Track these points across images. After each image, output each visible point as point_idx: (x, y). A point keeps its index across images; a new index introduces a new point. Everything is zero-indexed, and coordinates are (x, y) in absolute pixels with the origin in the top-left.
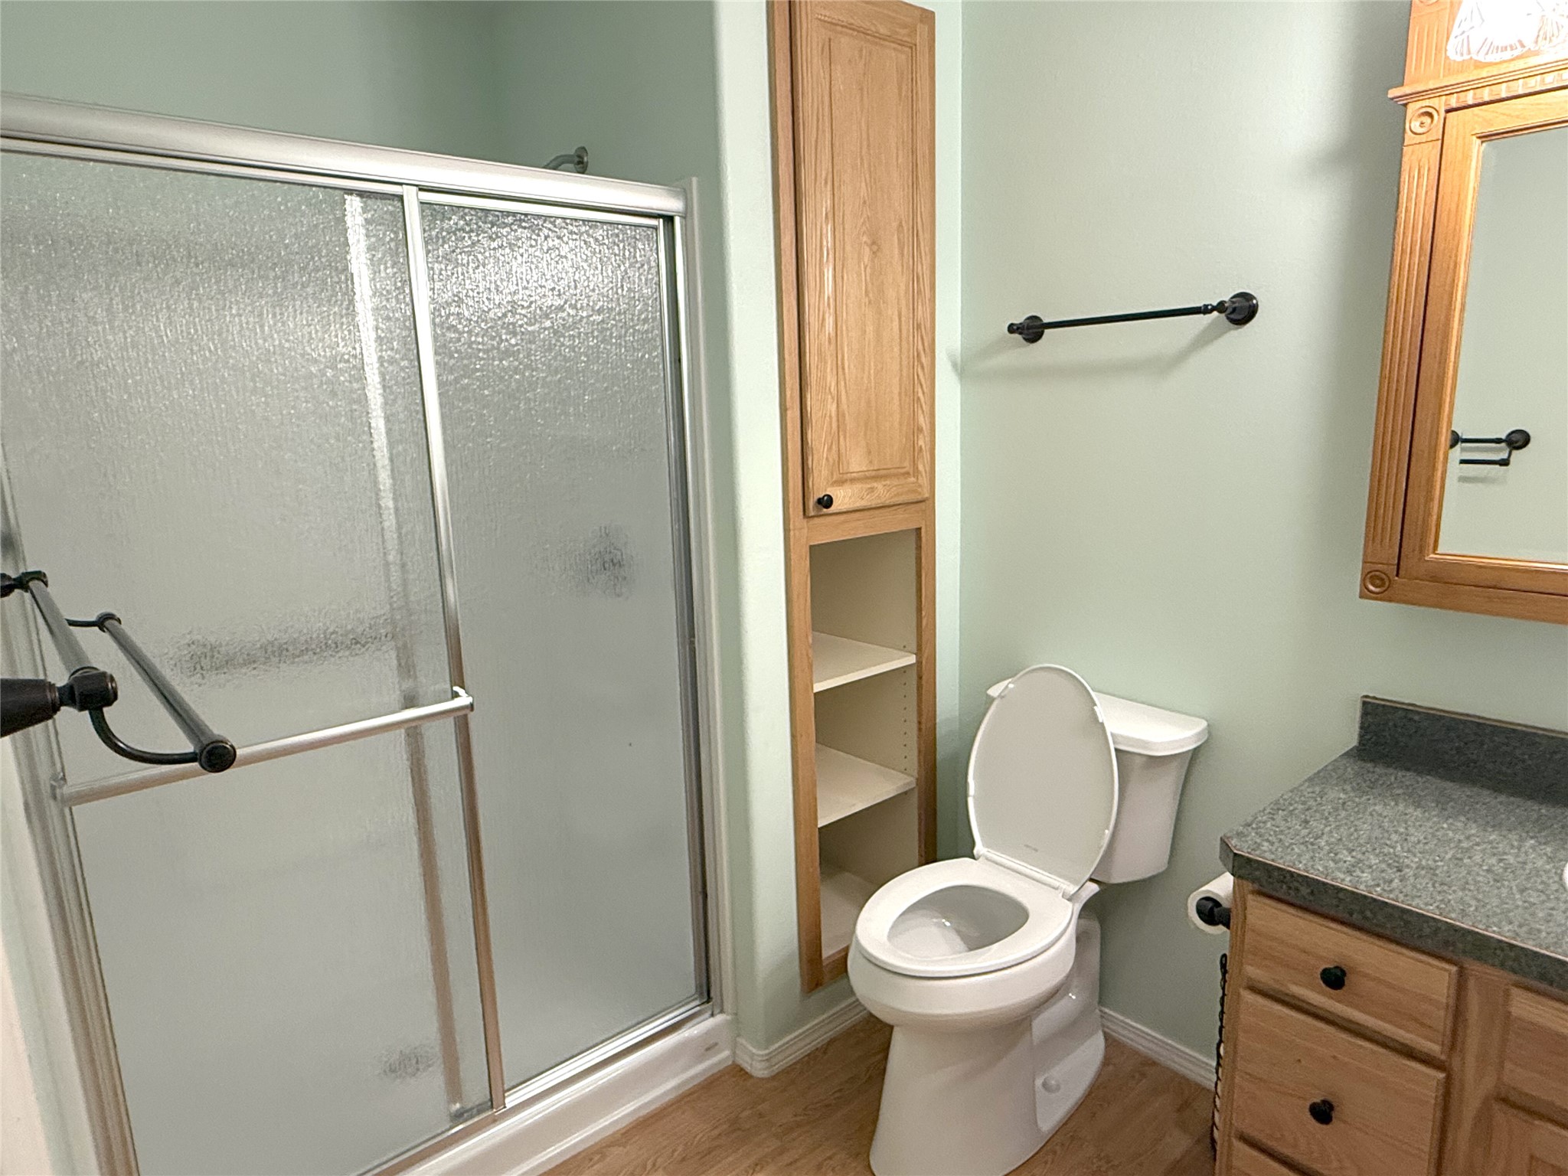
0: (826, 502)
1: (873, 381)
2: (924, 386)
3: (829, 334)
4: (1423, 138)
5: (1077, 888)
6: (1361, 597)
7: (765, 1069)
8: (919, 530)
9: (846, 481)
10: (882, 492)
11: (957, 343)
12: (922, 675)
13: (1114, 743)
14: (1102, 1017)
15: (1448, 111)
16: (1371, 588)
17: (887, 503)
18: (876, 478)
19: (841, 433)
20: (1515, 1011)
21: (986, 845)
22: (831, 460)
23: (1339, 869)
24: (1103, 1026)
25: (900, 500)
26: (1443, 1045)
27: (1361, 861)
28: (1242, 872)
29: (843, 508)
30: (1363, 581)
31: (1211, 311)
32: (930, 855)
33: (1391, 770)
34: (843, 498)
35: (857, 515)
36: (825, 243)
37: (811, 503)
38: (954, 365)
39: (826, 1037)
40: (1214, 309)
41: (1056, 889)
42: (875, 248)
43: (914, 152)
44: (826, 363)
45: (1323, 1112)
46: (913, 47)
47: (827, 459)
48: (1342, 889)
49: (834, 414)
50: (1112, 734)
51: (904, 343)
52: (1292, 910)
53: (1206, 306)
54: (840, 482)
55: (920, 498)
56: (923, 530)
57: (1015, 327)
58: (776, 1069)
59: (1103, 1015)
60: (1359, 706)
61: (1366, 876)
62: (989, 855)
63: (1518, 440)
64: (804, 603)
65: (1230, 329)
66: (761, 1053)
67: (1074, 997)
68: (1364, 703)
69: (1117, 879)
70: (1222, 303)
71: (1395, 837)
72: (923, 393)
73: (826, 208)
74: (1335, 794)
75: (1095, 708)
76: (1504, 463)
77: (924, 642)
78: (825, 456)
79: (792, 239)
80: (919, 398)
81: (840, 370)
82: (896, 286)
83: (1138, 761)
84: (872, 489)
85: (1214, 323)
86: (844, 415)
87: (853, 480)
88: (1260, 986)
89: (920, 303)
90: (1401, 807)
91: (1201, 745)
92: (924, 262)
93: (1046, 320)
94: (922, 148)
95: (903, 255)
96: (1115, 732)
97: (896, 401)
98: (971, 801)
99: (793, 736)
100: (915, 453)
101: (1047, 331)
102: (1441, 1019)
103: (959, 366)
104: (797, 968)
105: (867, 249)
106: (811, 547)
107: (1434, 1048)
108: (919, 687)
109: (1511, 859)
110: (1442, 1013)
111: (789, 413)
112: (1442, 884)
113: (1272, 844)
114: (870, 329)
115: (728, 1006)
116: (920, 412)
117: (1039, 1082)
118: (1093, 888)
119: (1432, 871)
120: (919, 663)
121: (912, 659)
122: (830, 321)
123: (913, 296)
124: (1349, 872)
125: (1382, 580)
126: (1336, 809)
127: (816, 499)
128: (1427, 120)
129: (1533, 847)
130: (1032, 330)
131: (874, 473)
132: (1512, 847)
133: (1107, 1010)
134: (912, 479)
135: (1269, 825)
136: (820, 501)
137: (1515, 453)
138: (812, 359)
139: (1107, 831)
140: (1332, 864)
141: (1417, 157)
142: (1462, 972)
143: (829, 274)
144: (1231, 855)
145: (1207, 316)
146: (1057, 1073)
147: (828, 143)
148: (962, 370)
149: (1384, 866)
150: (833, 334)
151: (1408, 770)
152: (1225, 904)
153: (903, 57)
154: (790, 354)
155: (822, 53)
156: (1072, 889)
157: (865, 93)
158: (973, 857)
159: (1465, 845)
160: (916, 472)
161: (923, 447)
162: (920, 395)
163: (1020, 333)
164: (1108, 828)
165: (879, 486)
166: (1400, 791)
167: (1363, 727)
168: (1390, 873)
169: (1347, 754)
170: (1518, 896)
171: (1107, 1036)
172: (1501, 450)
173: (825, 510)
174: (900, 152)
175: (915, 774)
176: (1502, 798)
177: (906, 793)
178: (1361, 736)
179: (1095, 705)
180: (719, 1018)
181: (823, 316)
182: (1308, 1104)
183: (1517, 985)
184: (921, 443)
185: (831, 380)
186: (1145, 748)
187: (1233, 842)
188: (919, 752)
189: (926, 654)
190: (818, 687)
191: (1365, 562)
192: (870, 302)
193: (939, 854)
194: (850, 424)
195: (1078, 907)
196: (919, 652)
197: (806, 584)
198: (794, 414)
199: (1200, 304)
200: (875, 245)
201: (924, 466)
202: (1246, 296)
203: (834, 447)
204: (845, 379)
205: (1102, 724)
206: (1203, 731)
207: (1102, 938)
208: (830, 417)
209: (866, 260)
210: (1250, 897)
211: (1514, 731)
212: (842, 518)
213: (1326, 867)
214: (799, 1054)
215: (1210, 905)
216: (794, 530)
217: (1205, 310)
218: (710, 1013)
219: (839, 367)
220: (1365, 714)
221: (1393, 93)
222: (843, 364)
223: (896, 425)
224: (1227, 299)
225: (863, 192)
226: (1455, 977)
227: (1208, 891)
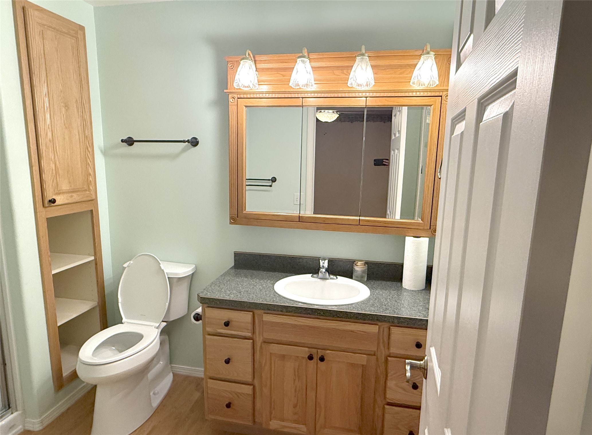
0: (53, 201)
1: (69, 157)
2: (90, 159)
3: (50, 139)
4: (233, 104)
5: (159, 324)
6: (230, 224)
7: (40, 426)
8: (92, 211)
9: (61, 193)
10: (76, 197)
11: (102, 145)
12: (97, 263)
13: (167, 275)
14: (171, 368)
15: (238, 98)
16: (232, 221)
17: (79, 201)
18: (73, 192)
19: (57, 175)
20: (264, 319)
21: (126, 318)
22: (54, 185)
23: (226, 295)
24: (172, 371)
25: (84, 199)
26: (251, 333)
27: (232, 292)
28: (203, 302)
29: (60, 203)
30: (230, 220)
31: (186, 142)
32: (105, 326)
33: (241, 270)
34: (60, 200)
35: (65, 206)
36: (45, 105)
37: (46, 202)
38: (101, 151)
39: (66, 408)
40: (186, 141)
41: (152, 326)
42: (67, 108)
43: (80, 75)
44: (49, 150)
45: (228, 361)
46: (77, 38)
47: (52, 185)
48: (227, 300)
49: (54, 168)
50: (167, 273)
51: (81, 144)
52: (216, 309)
53: (184, 140)
54: (59, 194)
55: (91, 199)
56: (94, 211)
57: (124, 141)
58: (45, 425)
59: (172, 367)
60: (233, 254)
61: (233, 296)
62: (127, 321)
63: (274, 180)
64: (45, 239)
65: (191, 148)
66: (38, 420)
67: (162, 363)
68: (235, 253)
69: (172, 319)
70: (188, 140)
71: (240, 285)
72: (90, 161)
73: (45, 92)
74: (227, 278)
75: (160, 265)
76: (271, 186)
77: (97, 250)
78: (51, 184)
79: (31, 102)
80: (88, 163)
81: (55, 153)
82: (76, 123)
83: (175, 280)
84: (72, 196)
85: (186, 145)
86: (58, 169)
87: (63, 193)
88: (211, 333)
89: (86, 130)
90: (242, 279)
91: (194, 272)
92: (87, 114)
93: (135, 139)
94: (83, 74)
95: (78, 112)
96: (167, 272)
97: (79, 164)
98: (120, 305)
99: (44, 292)
100: (89, 183)
101: (135, 143)
102: (250, 326)
103: (103, 151)
104: (52, 383)
105: (63, 108)
106: (47, 218)
107: (249, 334)
108: (96, 268)
109: (264, 286)
110: (250, 325)
111: (34, 168)
112: (249, 294)
113: (210, 293)
114: (67, 138)
115: (19, 407)
116: (89, 168)
117: (151, 394)
118: (164, 324)
119: (247, 291)
120: (95, 259)
121: (92, 258)
122: (50, 134)
123: (84, 127)
124: (229, 296)
125: (234, 219)
126: (227, 282)
127: (48, 200)
128: (233, 99)
129: (269, 282)
130: (130, 142)
131: (72, 190)
132: (265, 283)
133: (172, 365)
134: (88, 192)
135: (210, 288)
136: (50, 201)
137: (273, 183)
138: (43, 148)
139: (167, 303)
140: (225, 294)
141: (232, 109)
142: (254, 314)
143: (48, 116)
144: (200, 298)
145: (185, 143)
146: (157, 389)
147: (44, 68)
148: (105, 153)
149: (237, 293)
150: (51, 139)
151: (245, 269)
152: (201, 314)
153: (73, 41)
154: (33, 145)
155: (39, 35)
156: (157, 325)
157: (59, 52)
158: (122, 323)
159: (255, 284)
160: (89, 190)
161: (92, 180)
162: (89, 162)
163: (126, 143)
164: (167, 302)
165: (75, 195)
166: (243, 275)
167: (235, 260)
168: (238, 294)
169: (231, 268)
170: (264, 293)
171: (173, 373)
172: (270, 182)
173: (53, 204)
174: (75, 74)
175: (97, 300)
176: (265, 272)
177: (93, 308)
178: (235, 263)
179: (160, 264)
180: (15, 414)
181: (47, 133)
182: (224, 361)
183: (265, 313)
184: (91, 179)
185: (51, 156)
186: (176, 275)
187: (200, 294)
188: (98, 292)
189: (98, 255)
190: (54, 272)
191: (230, 214)
192: (66, 128)
193: (108, 325)
194: (60, 172)
195: (160, 330)
196: (95, 255)
197: (46, 233)
198: (36, 168)
199: (182, 140)
200: (67, 107)
201: (92, 187)
202: (195, 138)
203: (55, 180)
204: (58, 155)
205: (163, 270)
206: (194, 268)
207: (169, 341)
208: (52, 169)
209: (63, 113)
210: (206, 308)
211: (267, 255)
212: (60, 207)
213: (223, 296)
214: (54, 418)
215: (197, 315)
216: (39, 212)
217: (184, 141)
218: (11, 413)
219: (55, 151)
220: (235, 256)
221: (225, 91)
222: (56, 149)
223: (80, 173)
224: (190, 139)
225: (61, 87)
226: (252, 315)
227: (196, 312)
